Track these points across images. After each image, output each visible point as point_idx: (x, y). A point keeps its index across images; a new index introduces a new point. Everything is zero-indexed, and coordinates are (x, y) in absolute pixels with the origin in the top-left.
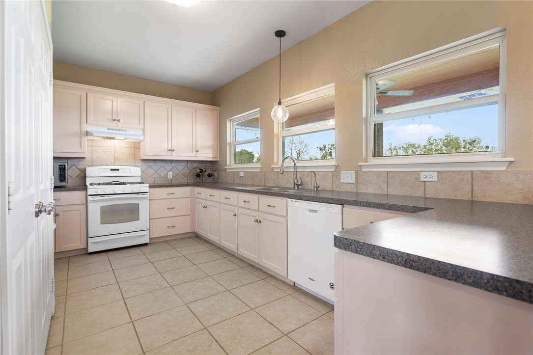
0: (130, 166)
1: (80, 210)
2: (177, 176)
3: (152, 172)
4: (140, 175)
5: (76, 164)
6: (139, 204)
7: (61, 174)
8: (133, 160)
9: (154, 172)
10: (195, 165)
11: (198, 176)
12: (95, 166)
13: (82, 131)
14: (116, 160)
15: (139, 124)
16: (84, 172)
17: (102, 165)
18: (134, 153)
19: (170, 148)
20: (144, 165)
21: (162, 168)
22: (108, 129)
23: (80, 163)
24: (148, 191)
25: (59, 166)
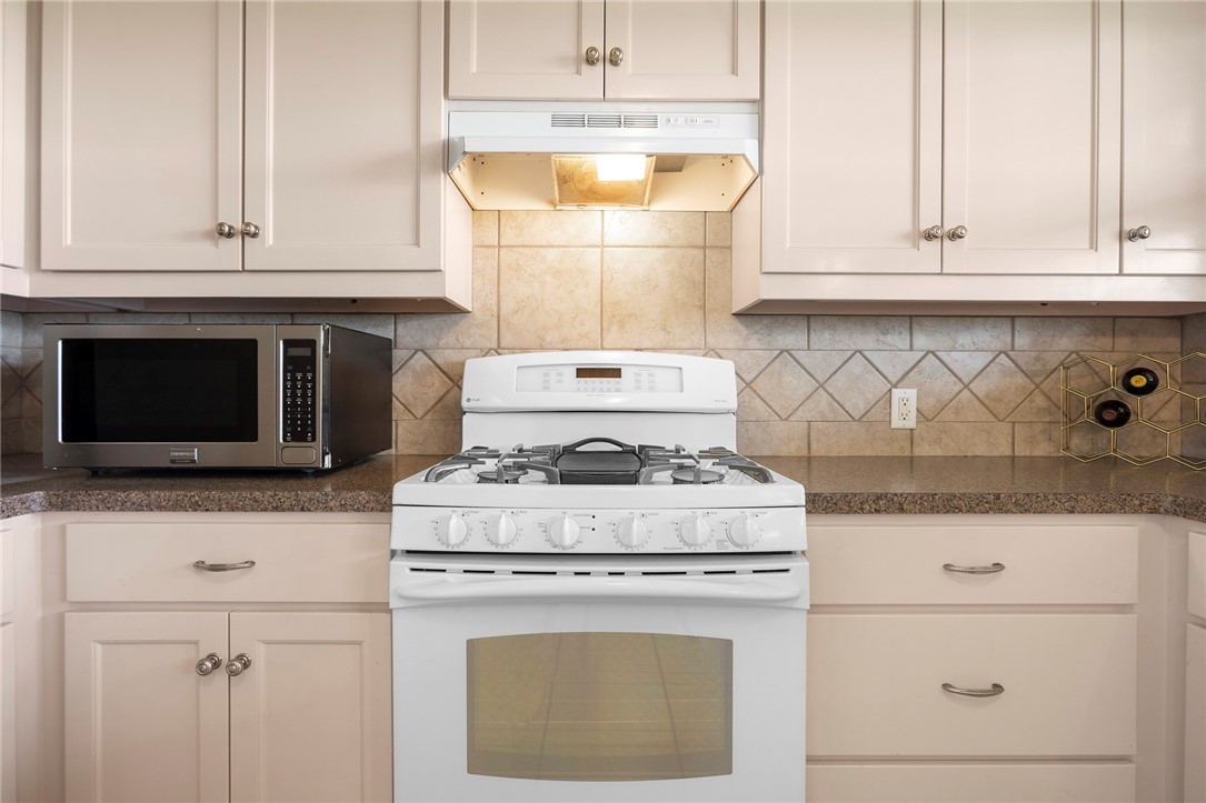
0: (681, 350)
1: (359, 643)
2: (948, 415)
3: (795, 384)
4: (734, 405)
5: (430, 341)
6: (728, 644)
7: (294, 396)
8: (697, 317)
9: (807, 385)
10: (1065, 343)
11: (1113, 414)
12: (513, 350)
13: (424, 140)
14: (612, 317)
15: (734, 71)
16: (455, 379)
17: (542, 348)
18: (699, 278)
19: (929, 220)
20: (753, 343)
21: (857, 365)
22: (557, 121)
23: (448, 339)
24: (798, 544)
25: (288, 343)
